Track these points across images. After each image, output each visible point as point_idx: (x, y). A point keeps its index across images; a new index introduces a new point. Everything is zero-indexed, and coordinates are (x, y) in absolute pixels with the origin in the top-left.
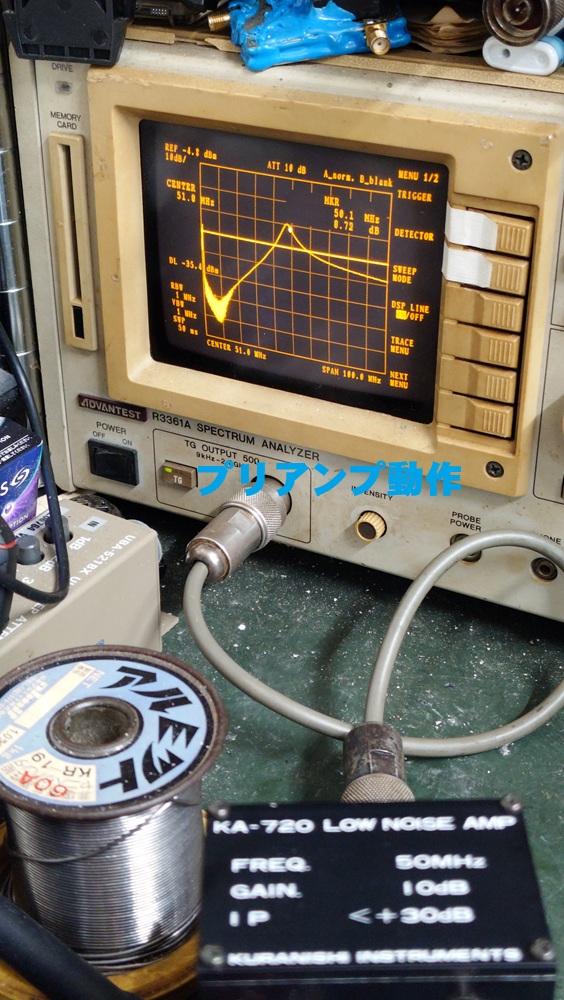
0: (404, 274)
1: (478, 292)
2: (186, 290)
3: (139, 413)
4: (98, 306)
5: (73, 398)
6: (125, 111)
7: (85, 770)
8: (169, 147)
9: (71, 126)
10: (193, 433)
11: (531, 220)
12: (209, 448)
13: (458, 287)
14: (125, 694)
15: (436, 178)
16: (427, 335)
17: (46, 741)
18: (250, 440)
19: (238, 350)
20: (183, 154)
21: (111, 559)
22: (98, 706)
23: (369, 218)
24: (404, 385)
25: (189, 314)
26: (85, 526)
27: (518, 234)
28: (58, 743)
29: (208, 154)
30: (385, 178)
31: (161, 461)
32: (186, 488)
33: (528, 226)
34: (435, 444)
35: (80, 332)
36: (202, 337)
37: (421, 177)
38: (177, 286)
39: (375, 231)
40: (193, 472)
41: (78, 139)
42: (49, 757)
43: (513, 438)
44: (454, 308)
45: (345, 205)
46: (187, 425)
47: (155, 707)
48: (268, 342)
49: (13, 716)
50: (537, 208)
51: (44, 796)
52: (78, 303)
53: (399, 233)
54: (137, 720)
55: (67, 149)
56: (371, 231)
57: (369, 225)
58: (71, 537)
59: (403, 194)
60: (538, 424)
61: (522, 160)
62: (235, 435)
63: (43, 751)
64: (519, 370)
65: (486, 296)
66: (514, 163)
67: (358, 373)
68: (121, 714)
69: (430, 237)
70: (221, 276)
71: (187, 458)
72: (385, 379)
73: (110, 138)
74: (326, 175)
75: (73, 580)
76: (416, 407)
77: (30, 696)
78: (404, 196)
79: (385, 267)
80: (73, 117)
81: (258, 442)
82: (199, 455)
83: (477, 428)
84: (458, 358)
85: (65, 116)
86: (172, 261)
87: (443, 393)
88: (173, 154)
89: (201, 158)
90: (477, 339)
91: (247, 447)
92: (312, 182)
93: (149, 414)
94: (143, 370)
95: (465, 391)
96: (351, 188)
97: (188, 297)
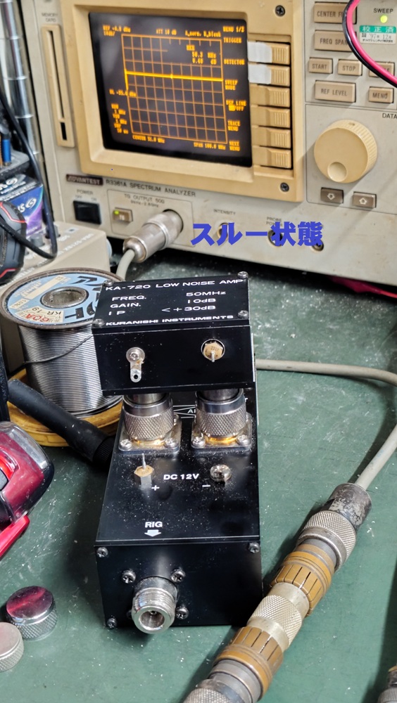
0: (231, 85)
1: (266, 87)
2: (120, 107)
3: (98, 180)
4: (73, 121)
5: (64, 177)
6: (80, 8)
7: (58, 312)
8: (106, 28)
9: (53, 20)
10: (128, 189)
11: (289, 44)
12: (137, 197)
13: (256, 86)
14: (82, 286)
15: (242, 29)
16: (245, 117)
17: (40, 303)
18: (158, 188)
19: (150, 139)
20: (113, 31)
21: (80, 244)
22: (67, 291)
23: (211, 55)
24: (238, 149)
25: (123, 122)
26: (67, 231)
27: (282, 52)
28: (46, 304)
29: (126, 29)
30: (216, 31)
31: (113, 208)
32: (127, 222)
33: (287, 47)
34: (253, 177)
35: (65, 137)
36: (130, 134)
37: (235, 29)
38: (115, 106)
39: (214, 62)
40: (129, 212)
41: (57, 27)
42: (40, 308)
43: (292, 168)
44: (256, 96)
45: (198, 49)
46: (125, 184)
47: (95, 289)
48: (164, 132)
49: (23, 295)
50: (290, 36)
51: (38, 322)
52: (63, 120)
53: (226, 61)
54: (86, 293)
55: (51, 33)
56: (212, 62)
57: (210, 59)
58: (59, 236)
59: (226, 40)
60: (305, 159)
61: (280, 11)
62: (150, 186)
63: (38, 307)
64: (291, 129)
65: (270, 89)
66: (277, 13)
67: (213, 144)
68: (77, 293)
69: (242, 62)
70: (137, 98)
71: (126, 205)
72: (228, 146)
73: (73, 23)
74: (186, 32)
75: (59, 253)
76: (244, 160)
77: (32, 288)
78: (227, 41)
79: (221, 82)
80: (54, 15)
81: (163, 189)
82: (132, 202)
83: (273, 165)
84: (260, 126)
85: (50, 15)
86: (112, 92)
87: (255, 147)
88: (107, 31)
89: (123, 32)
90: (268, 113)
91: (157, 193)
92: (180, 38)
93: (104, 181)
94: (100, 157)
95: (266, 144)
96: (200, 40)
97: (122, 112)
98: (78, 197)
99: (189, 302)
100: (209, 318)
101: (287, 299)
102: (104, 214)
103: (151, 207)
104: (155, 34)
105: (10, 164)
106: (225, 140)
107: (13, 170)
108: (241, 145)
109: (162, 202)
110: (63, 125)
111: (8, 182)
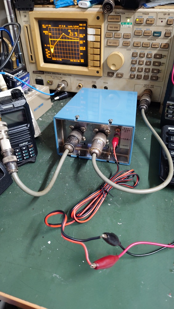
0: (82, 42)
2: (48, 50)
4: (35, 55)
5: (32, 71)
6: (36, 19)
12: (54, 77)
13: (90, 42)
16: (86, 52)
19: (57, 60)
20: (45, 26)
24: (83, 62)
25: (49, 54)
27: (98, 31)
29: (50, 26)
32: (51, 84)
33: (100, 29)
35: (32, 60)
36: (51, 58)
37: (83, 25)
40: (52, 82)
41: (29, 25)
43: (100, 67)
44: (90, 45)
45: (72, 31)
46: (51, 73)
48: (62, 57)
50: (101, 26)
52: (31, 55)
55: (27, 27)
56: (76, 35)
60: (103, 64)
62: (58, 74)
64: (100, 55)
65: (94, 43)
66: (97, 19)
67: (76, 61)
69: (86, 35)
71: (51, 79)
72: (80, 61)
73: (34, 24)
74: (68, 26)
76: (85, 65)
78: (81, 28)
81: (62, 74)
83: (95, 66)
84: (91, 54)
85: (26, 21)
86: (45, 45)
87: (89, 61)
90: (94, 50)
91: (60, 76)
92: (66, 28)
93: (44, 72)
94: (43, 65)
96: (72, 28)
98: (37, 78)
102: (45, 82)
103: (58, 80)
104: (59, 27)
105: (19, 67)
109: (62, 78)
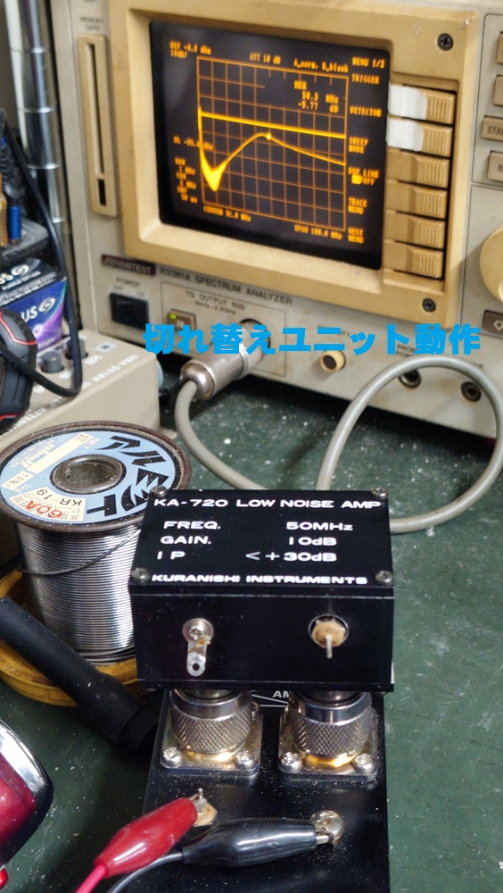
0: (358, 145)
1: (413, 155)
2: (188, 164)
3: (148, 268)
4: (117, 179)
5: (98, 257)
6: (139, 14)
7: (77, 501)
8: (174, 45)
9: (96, 28)
10: (192, 284)
11: (454, 93)
12: (204, 298)
13: (398, 151)
14: (115, 454)
15: (382, 63)
16: (375, 194)
17: (49, 482)
18: (237, 288)
19: (229, 214)
20: (184, 50)
21: (116, 372)
22: (91, 461)
23: (330, 98)
24: (360, 240)
25: (190, 185)
26: (99, 348)
27: (443, 104)
28: (59, 484)
29: (204, 50)
30: (340, 63)
31: (167, 309)
33: (451, 98)
34: (382, 286)
35: (103, 201)
36: (200, 204)
37: (371, 63)
38: (180, 161)
39: (334, 109)
40: (192, 318)
41: (102, 39)
42: (50, 492)
43: (443, 278)
44: (397, 169)
45: (311, 88)
46: (188, 278)
47: (136, 462)
48: (251, 205)
49: (25, 465)
50: (457, 82)
51: (44, 517)
52: (101, 176)
53: (354, 110)
54: (121, 470)
55: (92, 47)
56: (331, 109)
57: (329, 104)
58: (87, 355)
59: (356, 78)
60: (463, 267)
61: (446, 42)
62: (225, 284)
63: (46, 488)
64: (447, 220)
65: (419, 159)
66: (440, 45)
67: (323, 230)
68: (109, 467)
69: (378, 113)
70: (215, 152)
71: (188, 306)
72: (345, 235)
73: (125, 36)
74: (296, 63)
75: (85, 385)
76: (368, 257)
77: (40, 453)
78: (357, 80)
79: (343, 140)
80: (98, 20)
81: (244, 290)
82: (197, 303)
83: (414, 270)
84: (399, 212)
85: (91, 20)
86: (177, 140)
87: (388, 242)
88: (177, 51)
89: (199, 53)
90: (413, 195)
91: (234, 295)
92: (285, 70)
93: (158, 270)
94: (152, 232)
95: (405, 239)
96: (315, 74)
97: (189, 170)
98: (118, 288)
99: (291, 541)
100: (324, 580)
101: (419, 467)
102: (155, 315)
103: (224, 313)
104: (247, 60)
105: (20, 241)
106: (342, 226)
107: (23, 251)
108: (365, 235)
109: (242, 307)
110: (102, 184)
111: (14, 272)
